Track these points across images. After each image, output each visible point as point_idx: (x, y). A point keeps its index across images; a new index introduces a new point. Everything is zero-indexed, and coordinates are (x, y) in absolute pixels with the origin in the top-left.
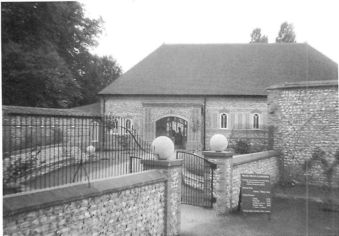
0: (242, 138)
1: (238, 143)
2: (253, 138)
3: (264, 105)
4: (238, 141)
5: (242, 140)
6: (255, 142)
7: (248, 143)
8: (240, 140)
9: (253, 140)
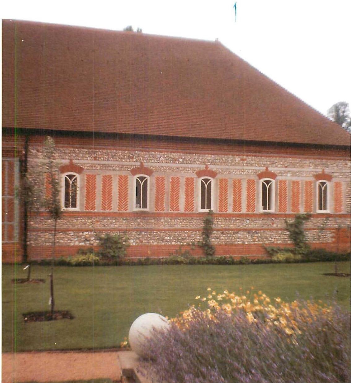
0: (112, 230)
1: (102, 242)
2: (134, 230)
3: (158, 156)
4: (103, 236)
5: (113, 234)
6: (138, 239)
7: (125, 242)
8: (107, 234)
9: (134, 233)
